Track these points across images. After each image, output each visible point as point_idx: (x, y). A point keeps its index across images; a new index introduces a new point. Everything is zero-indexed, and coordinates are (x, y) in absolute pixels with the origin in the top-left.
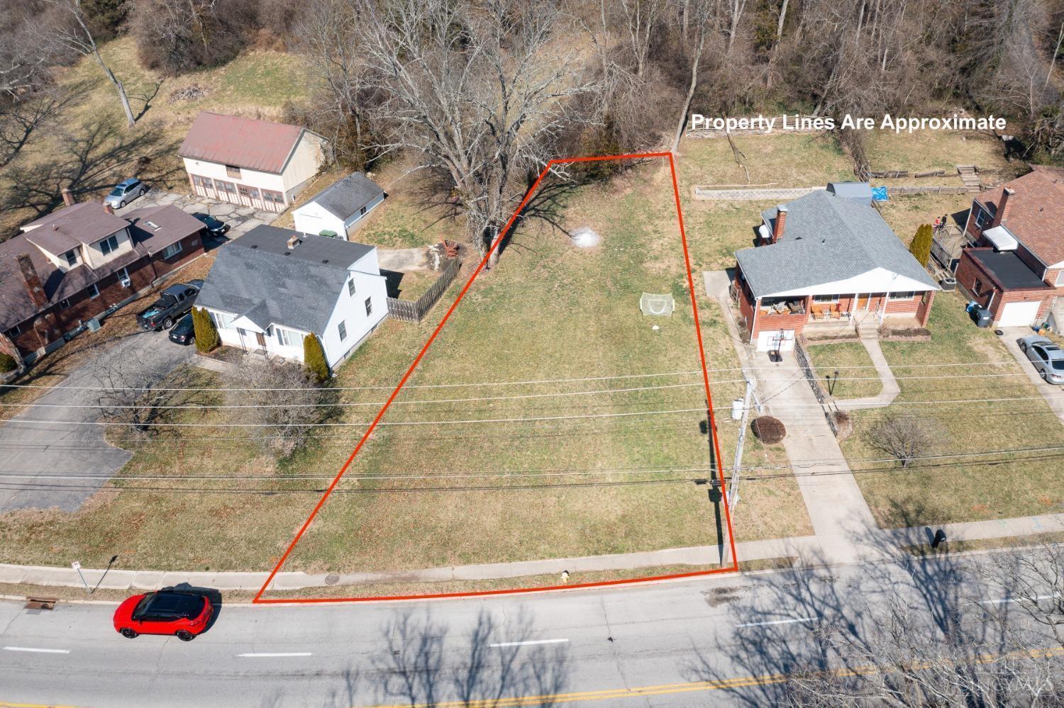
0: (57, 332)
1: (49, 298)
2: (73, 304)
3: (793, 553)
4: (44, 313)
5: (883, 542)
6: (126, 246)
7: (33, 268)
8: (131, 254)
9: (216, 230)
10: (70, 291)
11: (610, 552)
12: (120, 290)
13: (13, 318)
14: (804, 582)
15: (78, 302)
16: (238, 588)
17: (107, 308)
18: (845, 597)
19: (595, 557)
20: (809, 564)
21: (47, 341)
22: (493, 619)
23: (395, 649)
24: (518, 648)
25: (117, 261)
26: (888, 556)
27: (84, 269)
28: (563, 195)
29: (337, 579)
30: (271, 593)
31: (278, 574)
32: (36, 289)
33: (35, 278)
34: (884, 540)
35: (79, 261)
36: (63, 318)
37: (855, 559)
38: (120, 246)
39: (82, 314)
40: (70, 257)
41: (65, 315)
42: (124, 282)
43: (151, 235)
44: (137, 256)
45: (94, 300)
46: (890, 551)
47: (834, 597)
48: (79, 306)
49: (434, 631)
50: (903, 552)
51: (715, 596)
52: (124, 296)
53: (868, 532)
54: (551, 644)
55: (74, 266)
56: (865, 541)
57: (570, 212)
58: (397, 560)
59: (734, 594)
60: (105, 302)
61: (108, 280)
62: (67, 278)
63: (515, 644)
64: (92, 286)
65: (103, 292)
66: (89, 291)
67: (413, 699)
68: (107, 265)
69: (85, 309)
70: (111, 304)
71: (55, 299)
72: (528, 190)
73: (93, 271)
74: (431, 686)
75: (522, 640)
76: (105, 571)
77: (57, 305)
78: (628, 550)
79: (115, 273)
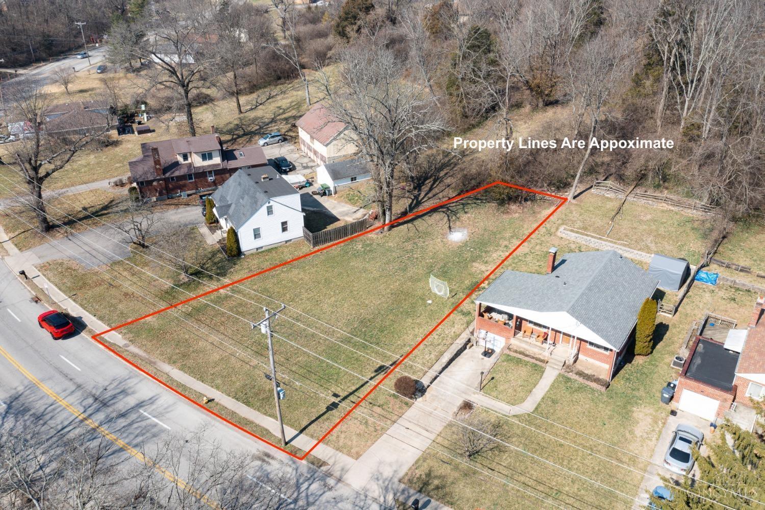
0: (164, 192)
1: (164, 174)
2: (177, 181)
3: (331, 462)
4: (159, 180)
5: (390, 490)
6: (217, 160)
7: (158, 155)
8: (219, 165)
9: (284, 168)
10: (177, 173)
11: (244, 403)
12: (207, 182)
13: (143, 177)
14: (314, 479)
15: (181, 180)
16: (94, 329)
17: (197, 189)
18: (324, 501)
19: (235, 400)
20: (332, 473)
21: (157, 194)
22: (159, 400)
23: (108, 388)
24: (149, 418)
25: (209, 166)
26: (382, 499)
27: (190, 166)
28: (473, 205)
29: (129, 346)
30: (100, 338)
31: (113, 332)
32: (158, 167)
33: (159, 161)
34: (392, 488)
35: (189, 161)
36: (170, 186)
37: (361, 488)
38: (214, 159)
39: (182, 188)
40: (185, 157)
41: (173, 185)
42: (211, 179)
43: (236, 159)
44: (221, 167)
45: (191, 183)
46: (387, 498)
47: (316, 498)
48: (181, 183)
49: (130, 391)
50: (394, 503)
51: (261, 455)
52: (209, 186)
53: (389, 479)
54: (162, 426)
55: (186, 162)
56: (381, 482)
57: (464, 217)
58: (158, 352)
59: (271, 461)
60: (196, 185)
61: (201, 175)
62: (179, 167)
63: (150, 416)
64: (191, 175)
65: (197, 180)
66: (190, 176)
67: (85, 411)
68: (203, 167)
69: (184, 186)
70: (200, 187)
71: (167, 175)
72: (456, 196)
73: (194, 167)
74: (97, 411)
75: (154, 417)
76: (67, 297)
77: (168, 178)
78: (253, 407)
79: (206, 172)
